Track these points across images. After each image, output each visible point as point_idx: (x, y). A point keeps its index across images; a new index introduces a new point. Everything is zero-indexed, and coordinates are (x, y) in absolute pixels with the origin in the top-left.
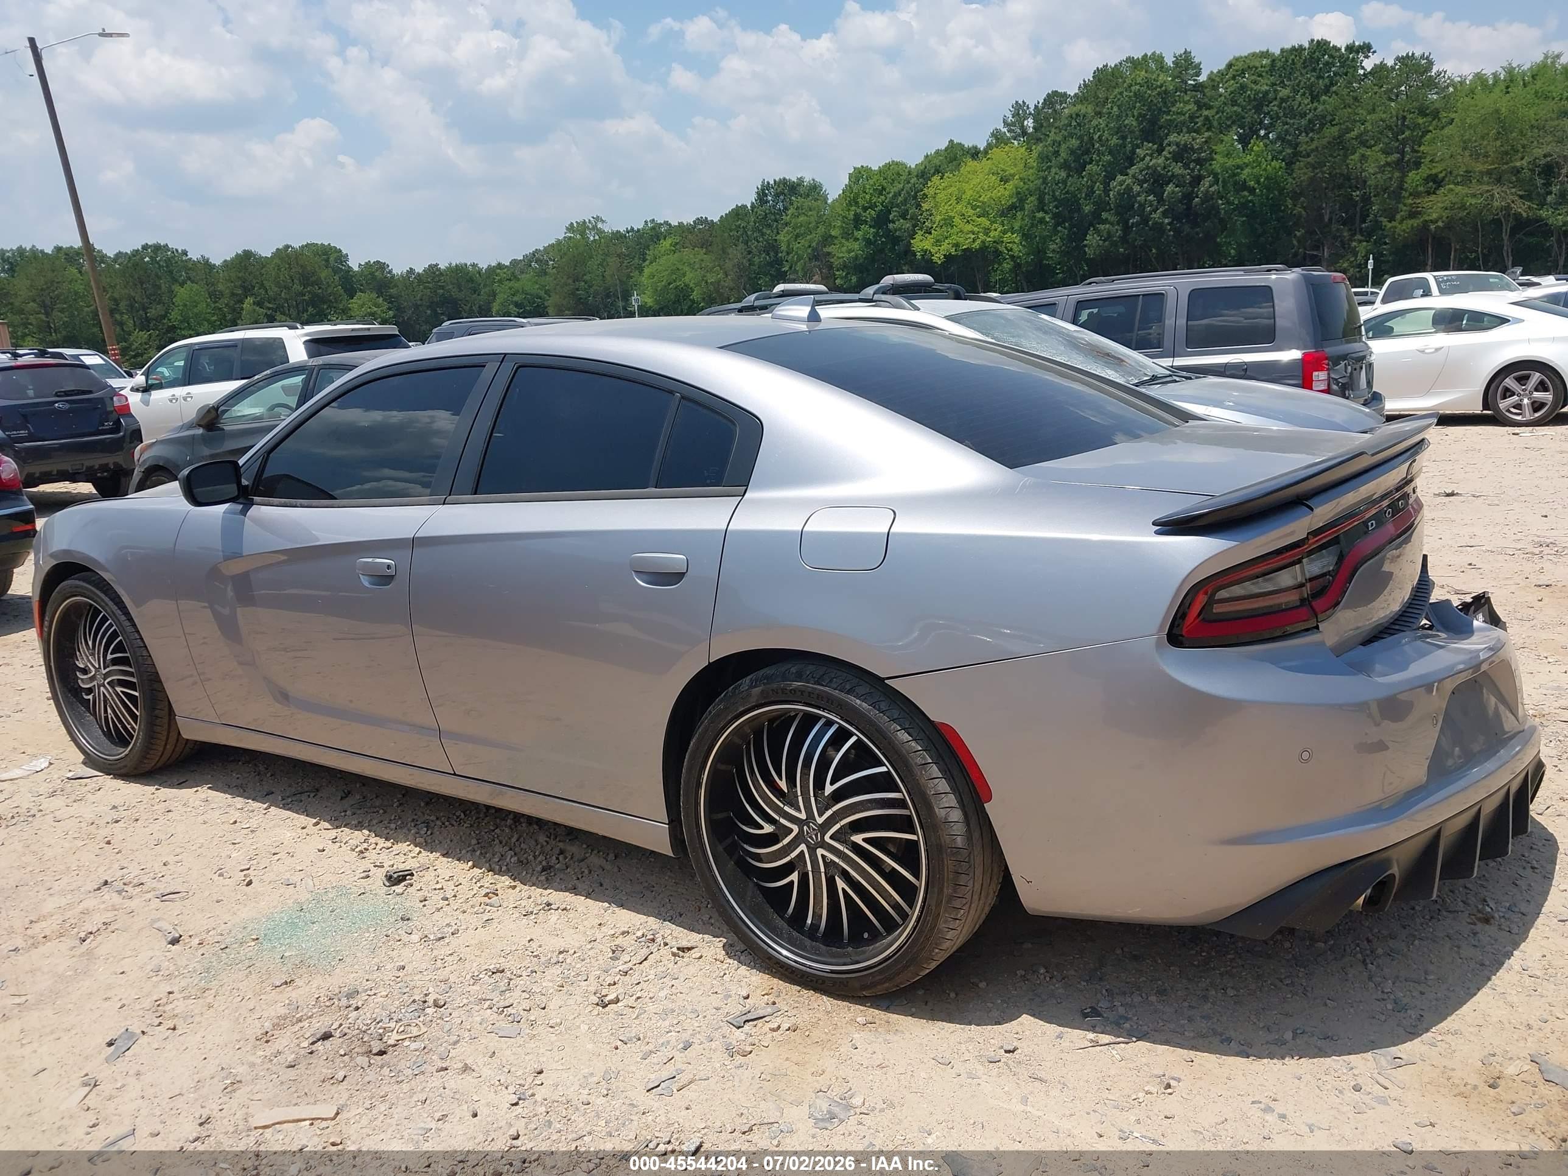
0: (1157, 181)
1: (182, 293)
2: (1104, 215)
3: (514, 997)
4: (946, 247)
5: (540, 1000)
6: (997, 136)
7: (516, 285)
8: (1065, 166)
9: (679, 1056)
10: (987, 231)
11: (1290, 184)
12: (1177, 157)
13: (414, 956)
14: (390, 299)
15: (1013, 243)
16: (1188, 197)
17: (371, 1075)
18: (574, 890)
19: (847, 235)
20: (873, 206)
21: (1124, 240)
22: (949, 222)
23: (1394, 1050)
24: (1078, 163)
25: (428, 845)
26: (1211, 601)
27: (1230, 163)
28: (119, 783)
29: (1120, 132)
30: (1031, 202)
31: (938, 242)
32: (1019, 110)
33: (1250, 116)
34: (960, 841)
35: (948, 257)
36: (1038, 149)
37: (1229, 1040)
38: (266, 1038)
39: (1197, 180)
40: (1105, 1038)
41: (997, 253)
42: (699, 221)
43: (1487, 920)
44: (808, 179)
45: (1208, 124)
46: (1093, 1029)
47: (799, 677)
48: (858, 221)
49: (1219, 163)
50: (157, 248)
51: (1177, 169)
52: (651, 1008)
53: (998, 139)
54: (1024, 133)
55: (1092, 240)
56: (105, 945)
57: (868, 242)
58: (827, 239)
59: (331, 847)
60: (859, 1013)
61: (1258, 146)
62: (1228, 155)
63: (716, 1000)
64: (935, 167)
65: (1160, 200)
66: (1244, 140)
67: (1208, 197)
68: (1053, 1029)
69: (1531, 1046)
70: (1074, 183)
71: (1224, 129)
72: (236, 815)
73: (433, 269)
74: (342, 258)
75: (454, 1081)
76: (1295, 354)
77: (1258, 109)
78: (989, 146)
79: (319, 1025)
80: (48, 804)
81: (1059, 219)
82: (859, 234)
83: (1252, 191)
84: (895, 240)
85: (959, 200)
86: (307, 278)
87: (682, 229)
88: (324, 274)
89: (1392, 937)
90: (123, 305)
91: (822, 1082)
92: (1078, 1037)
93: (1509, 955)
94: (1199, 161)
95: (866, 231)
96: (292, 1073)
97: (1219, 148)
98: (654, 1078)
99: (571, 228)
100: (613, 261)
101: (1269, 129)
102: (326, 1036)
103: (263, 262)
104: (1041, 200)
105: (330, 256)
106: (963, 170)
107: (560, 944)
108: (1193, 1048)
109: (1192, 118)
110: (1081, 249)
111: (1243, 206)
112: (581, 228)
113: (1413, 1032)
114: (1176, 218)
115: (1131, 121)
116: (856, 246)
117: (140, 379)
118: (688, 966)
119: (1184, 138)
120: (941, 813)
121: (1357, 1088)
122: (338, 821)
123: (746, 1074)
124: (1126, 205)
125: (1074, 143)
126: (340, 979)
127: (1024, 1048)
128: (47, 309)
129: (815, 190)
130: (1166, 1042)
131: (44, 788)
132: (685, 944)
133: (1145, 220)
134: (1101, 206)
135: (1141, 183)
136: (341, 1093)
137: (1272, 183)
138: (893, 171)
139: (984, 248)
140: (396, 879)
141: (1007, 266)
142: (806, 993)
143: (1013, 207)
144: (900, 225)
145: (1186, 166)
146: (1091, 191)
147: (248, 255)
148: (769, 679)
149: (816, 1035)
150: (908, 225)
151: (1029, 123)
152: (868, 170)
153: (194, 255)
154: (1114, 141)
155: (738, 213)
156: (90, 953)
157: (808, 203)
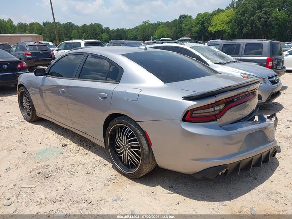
0: (260, 18)
1: (73, 32)
2: (248, 25)
3: (73, 170)
4: (215, 30)
5: (77, 171)
6: (228, 7)
7: (132, 33)
8: (241, 14)
9: (95, 185)
10: (223, 27)
11: (288, 20)
12: (265, 13)
13: (60, 160)
14: (109, 35)
15: (228, 30)
16: (266, 22)
17: (44, 181)
18: (92, 152)
19: (196, 26)
20: (201, 21)
21: (251, 30)
22: (216, 24)
23: (224, 202)
24: (244, 14)
25: (72, 140)
26: (192, 114)
27: (276, 15)
28: (28, 123)
29: (253, 7)
30: (233, 21)
31: (213, 28)
32: (233, 2)
33: (282, 5)
34: (147, 153)
35: (215, 32)
36: (236, 10)
37: (193, 196)
38: (30, 172)
39: (268, 18)
40: (171, 192)
41: (225, 31)
42: (167, 22)
43: (256, 179)
44: (189, 15)
45: (272, 6)
46: (170, 190)
47: (124, 119)
48: (198, 23)
49: (273, 14)
50: (70, 23)
51: (264, 15)
52: (95, 175)
53: (228, 8)
54: (233, 7)
55: (245, 30)
56: (13, 152)
57: (200, 28)
58: (192, 27)
59: (56, 138)
60: (130, 181)
61: (282, 11)
62: (276, 13)
63: (106, 175)
64: (214, 14)
65: (260, 22)
66: (279, 10)
67: (270, 22)
68: (163, 189)
69: (252, 206)
70: (243, 18)
71: (275, 8)
72: (44, 131)
73: (117, 29)
74: (101, 26)
75: (57, 184)
76: (266, 58)
77: (284, 3)
78: (226, 10)
79: (39, 171)
80: (16, 125)
81: (238, 25)
82: (198, 26)
83: (280, 21)
84: (205, 28)
85: (218, 20)
86: (95, 30)
87: (164, 24)
88: (98, 29)
89: (236, 180)
90: (63, 34)
91: (118, 193)
92: (166, 191)
93: (257, 187)
94: (269, 14)
95: (200, 25)
96: (31, 179)
97: (273, 11)
98: (90, 188)
99: (143, 22)
100: (150, 29)
101: (285, 8)
102: (40, 173)
103: (87, 26)
104: (235, 21)
105: (99, 26)
106: (220, 14)
107: (85, 161)
108: (186, 197)
109: (269, 5)
110: (242, 31)
111: (278, 24)
112: (145, 23)
113: (230, 199)
114: (263, 26)
115: (255, 5)
116: (197, 28)
117: (57, 48)
118: (105, 168)
119: (267, 9)
120: (144, 147)
121: (213, 209)
122: (59, 134)
123: (105, 190)
124: (253, 22)
125: (243, 9)
126: (47, 163)
127: (156, 192)
128: (50, 33)
129: (190, 17)
130: (182, 195)
131: (16, 122)
132: (106, 164)
133: (256, 26)
134: (247, 23)
135: (256, 18)
136: (37, 184)
137: (284, 19)
138: (206, 14)
139: (222, 30)
140: (64, 146)
141: (227, 34)
142: (122, 176)
143: (229, 22)
144: (206, 25)
145: (266, 15)
146: (246, 20)
147: (85, 25)
148: (119, 119)
149: (121, 184)
150: (208, 25)
151: (235, 5)
152: (201, 13)
153: (76, 25)
154: (252, 9)
155: (175, 21)
156: (10, 153)
157: (189, 19)
